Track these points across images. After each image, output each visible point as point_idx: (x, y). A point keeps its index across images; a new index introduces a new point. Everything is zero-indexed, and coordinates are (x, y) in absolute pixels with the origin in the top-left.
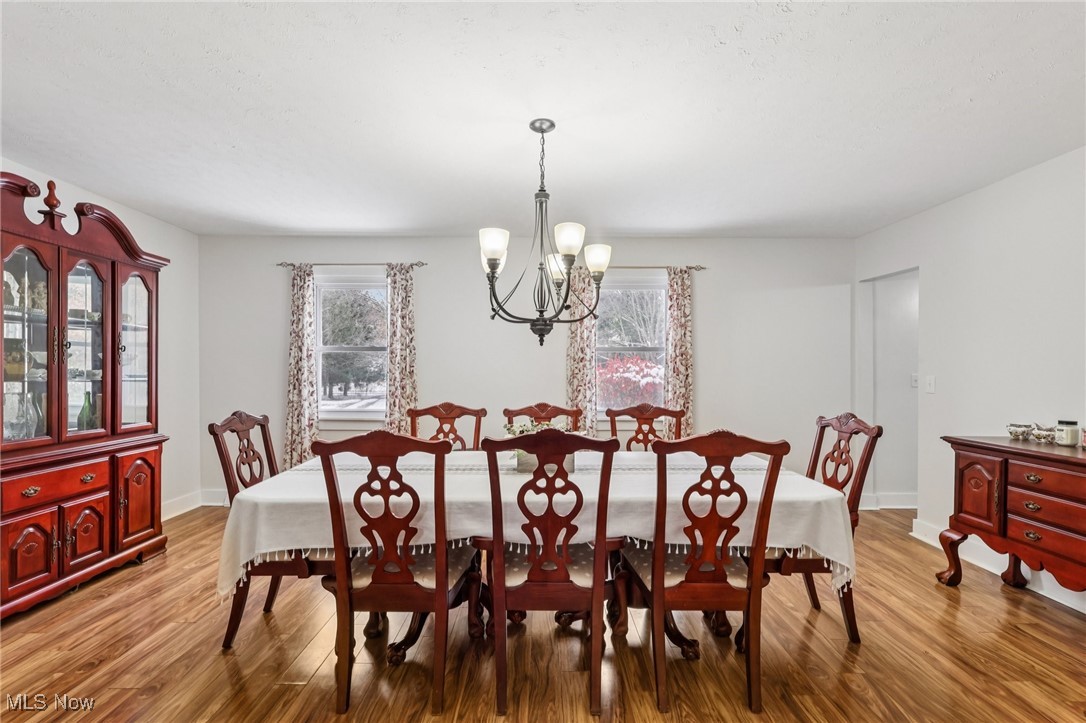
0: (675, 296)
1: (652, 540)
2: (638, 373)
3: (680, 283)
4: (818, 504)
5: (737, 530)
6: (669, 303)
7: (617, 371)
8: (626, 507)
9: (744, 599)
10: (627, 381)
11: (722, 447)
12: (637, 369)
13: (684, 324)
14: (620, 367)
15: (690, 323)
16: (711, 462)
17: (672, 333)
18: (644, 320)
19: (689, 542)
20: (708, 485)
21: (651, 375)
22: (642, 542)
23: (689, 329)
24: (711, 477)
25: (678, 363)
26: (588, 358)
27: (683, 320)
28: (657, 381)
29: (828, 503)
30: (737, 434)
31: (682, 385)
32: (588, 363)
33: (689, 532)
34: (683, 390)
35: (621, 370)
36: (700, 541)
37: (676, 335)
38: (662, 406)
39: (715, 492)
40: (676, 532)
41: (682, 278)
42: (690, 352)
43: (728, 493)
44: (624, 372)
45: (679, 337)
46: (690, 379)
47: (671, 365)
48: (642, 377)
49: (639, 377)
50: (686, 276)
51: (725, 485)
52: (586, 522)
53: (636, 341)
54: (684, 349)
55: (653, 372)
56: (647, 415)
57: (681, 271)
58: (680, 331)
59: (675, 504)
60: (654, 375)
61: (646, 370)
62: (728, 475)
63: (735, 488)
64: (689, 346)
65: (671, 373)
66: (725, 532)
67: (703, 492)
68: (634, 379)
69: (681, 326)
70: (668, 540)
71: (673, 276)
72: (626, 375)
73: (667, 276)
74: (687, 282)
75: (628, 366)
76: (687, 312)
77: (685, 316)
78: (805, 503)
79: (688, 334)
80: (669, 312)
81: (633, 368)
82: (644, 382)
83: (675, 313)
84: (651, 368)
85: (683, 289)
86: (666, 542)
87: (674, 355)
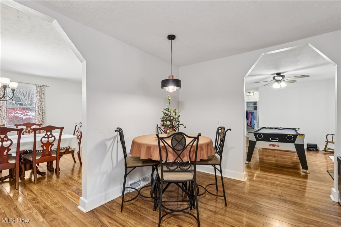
0: (38, 93)
1: (32, 150)
2: (22, 114)
3: (40, 90)
4: (71, 138)
5: (54, 144)
6: (36, 95)
7: (11, 113)
8: (25, 144)
9: (56, 158)
10: (17, 117)
11: (50, 129)
12: (22, 113)
13: (42, 101)
14: (13, 112)
15: (43, 101)
16: (47, 132)
17: (37, 103)
18: (23, 93)
19: (42, 149)
20: (47, 136)
21: (28, 115)
22: (30, 151)
23: (43, 102)
24: (47, 135)
25: (40, 112)
26: (3, 109)
27: (41, 100)
28: (31, 117)
29: (73, 138)
30: (53, 126)
31: (41, 118)
32: (3, 111)
33: (42, 146)
34: (41, 119)
35: (13, 113)
36: (45, 148)
37: (39, 104)
38: (34, 123)
39: (48, 137)
40: (39, 147)
41: (41, 88)
42: (44, 108)
43: (51, 137)
44: (15, 114)
45: (40, 104)
46: (44, 116)
47: (37, 112)
48: (24, 116)
49: (22, 116)
50: (42, 88)
51: (50, 136)
52: (14, 148)
53: (19, 101)
54: (41, 108)
55: (29, 114)
56: (29, 125)
57: (40, 86)
58: (40, 103)
59: (39, 142)
60: (29, 115)
61: (26, 113)
62: (51, 134)
63: (53, 136)
64: (43, 107)
65: (37, 114)
66: (51, 145)
67: (45, 138)
68: (20, 116)
69: (41, 101)
70: (37, 149)
71: (38, 87)
72: (16, 115)
73: (35, 87)
74: (43, 89)
75: (17, 111)
76: (43, 97)
77: (42, 99)
78: (68, 138)
79: (43, 104)
80: (36, 97)
81: (19, 112)
82: (25, 117)
83: (39, 98)
84: (28, 112)
85: (41, 91)
86: (36, 150)
87: (38, 109)
